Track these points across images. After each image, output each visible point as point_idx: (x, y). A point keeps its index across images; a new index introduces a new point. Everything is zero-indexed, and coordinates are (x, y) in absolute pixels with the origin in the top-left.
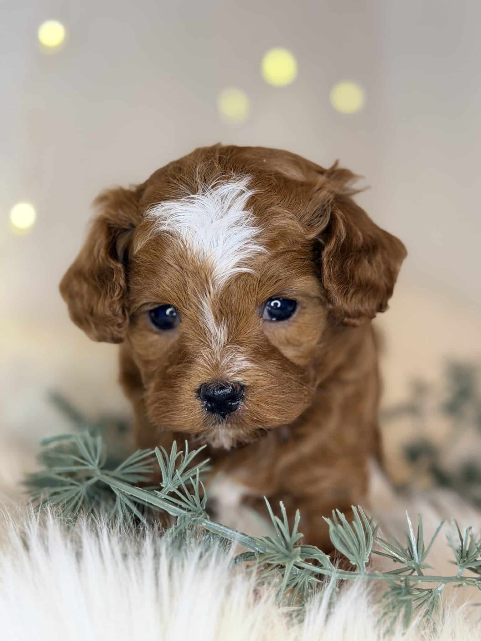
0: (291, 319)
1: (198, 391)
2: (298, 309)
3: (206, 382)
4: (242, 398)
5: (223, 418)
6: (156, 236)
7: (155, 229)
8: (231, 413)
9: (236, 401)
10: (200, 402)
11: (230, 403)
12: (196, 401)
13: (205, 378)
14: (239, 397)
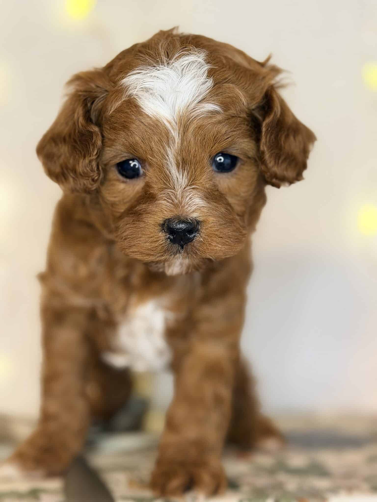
0: (233, 172)
1: (163, 225)
2: (239, 164)
3: (170, 217)
4: (198, 231)
5: (182, 248)
6: (129, 98)
7: (128, 93)
8: (188, 244)
9: (193, 233)
10: (164, 234)
11: (189, 235)
12: (161, 233)
13: (168, 215)
14: (196, 230)
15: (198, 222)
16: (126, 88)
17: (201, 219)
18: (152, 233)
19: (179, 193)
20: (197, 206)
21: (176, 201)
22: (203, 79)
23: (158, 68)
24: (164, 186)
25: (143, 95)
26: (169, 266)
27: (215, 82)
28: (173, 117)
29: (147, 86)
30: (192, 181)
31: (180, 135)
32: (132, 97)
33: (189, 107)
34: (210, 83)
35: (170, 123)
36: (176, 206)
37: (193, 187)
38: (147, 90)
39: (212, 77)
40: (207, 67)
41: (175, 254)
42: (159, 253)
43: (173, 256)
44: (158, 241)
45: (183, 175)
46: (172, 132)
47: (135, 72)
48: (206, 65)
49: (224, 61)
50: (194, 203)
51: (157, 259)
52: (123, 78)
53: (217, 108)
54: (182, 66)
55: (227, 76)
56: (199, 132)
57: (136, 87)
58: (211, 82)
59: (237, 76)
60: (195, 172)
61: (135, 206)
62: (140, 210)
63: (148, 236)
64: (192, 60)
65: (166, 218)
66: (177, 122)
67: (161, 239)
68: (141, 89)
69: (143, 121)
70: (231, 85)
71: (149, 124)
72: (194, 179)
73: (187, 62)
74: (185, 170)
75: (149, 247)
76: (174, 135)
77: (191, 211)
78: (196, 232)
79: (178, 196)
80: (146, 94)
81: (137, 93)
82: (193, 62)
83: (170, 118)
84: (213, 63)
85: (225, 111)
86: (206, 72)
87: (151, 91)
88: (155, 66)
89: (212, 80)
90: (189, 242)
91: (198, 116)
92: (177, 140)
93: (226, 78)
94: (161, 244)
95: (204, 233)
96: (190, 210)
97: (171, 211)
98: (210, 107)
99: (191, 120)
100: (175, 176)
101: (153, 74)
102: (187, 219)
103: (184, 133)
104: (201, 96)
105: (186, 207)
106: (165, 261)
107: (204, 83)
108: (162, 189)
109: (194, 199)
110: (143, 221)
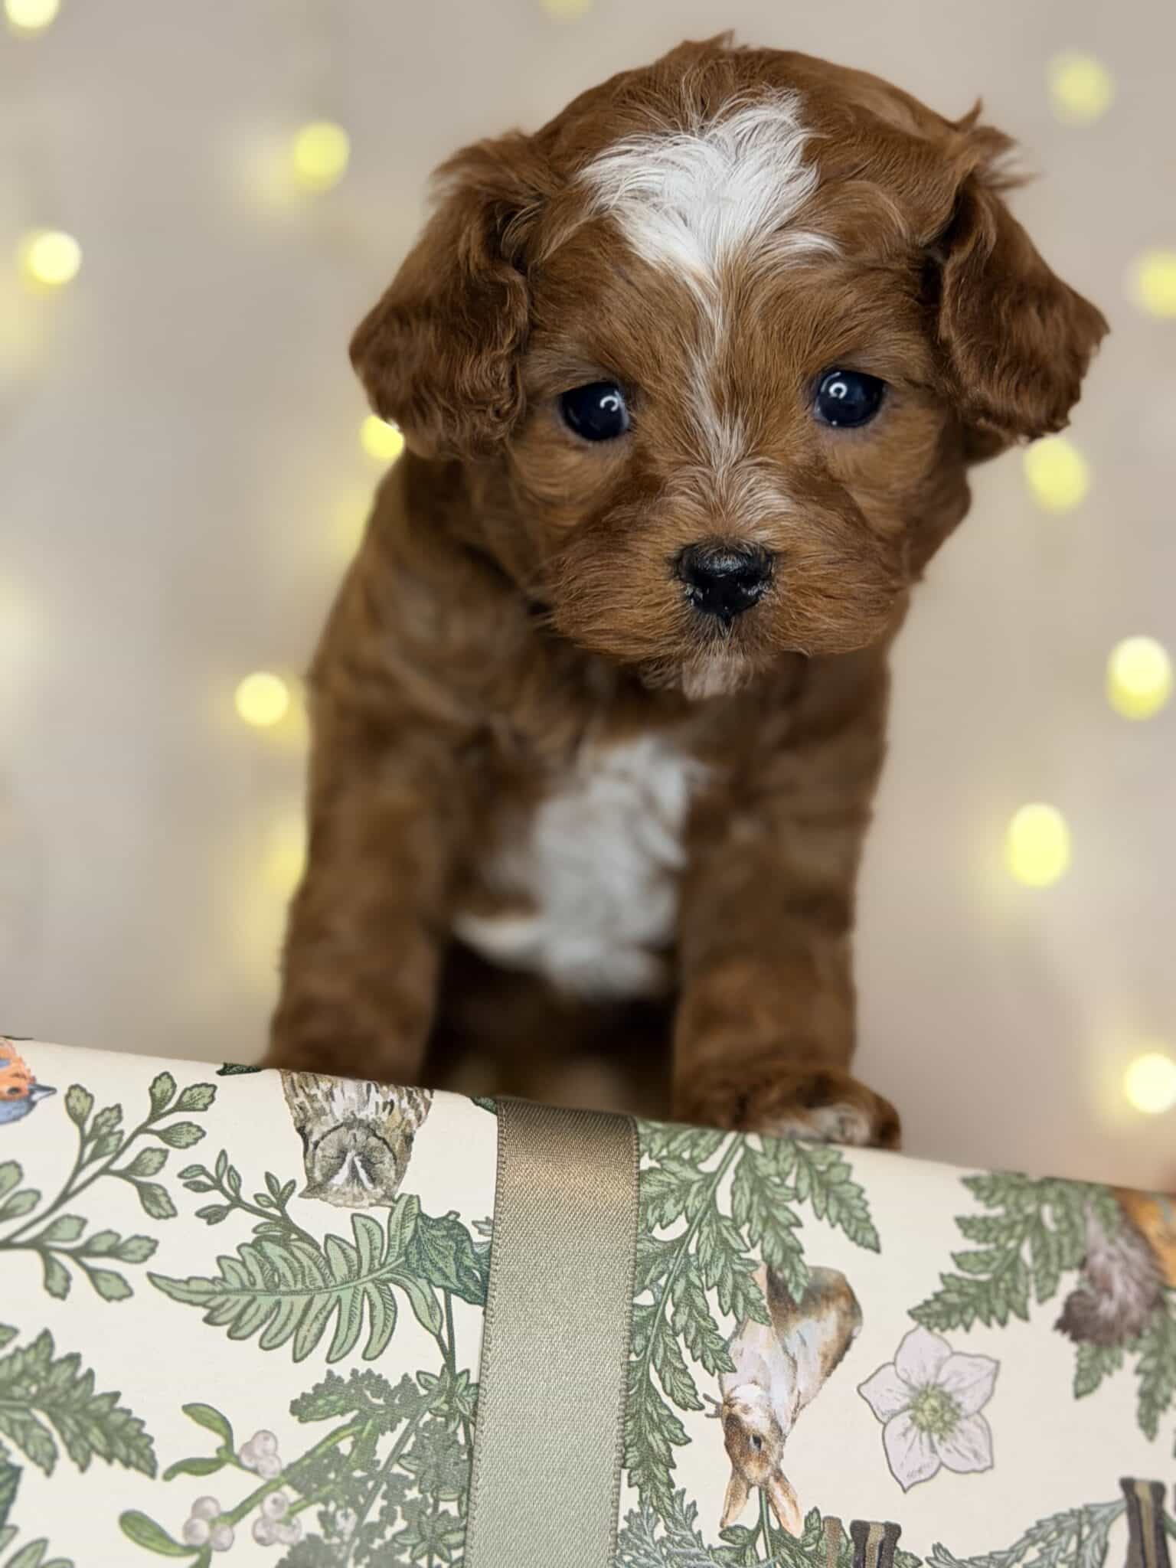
0: (870, 426)
1: (677, 561)
2: (886, 405)
3: (695, 541)
4: (769, 578)
5: (728, 624)
6: (597, 217)
7: (595, 204)
8: (745, 614)
9: (755, 583)
10: (680, 585)
11: (744, 590)
12: (671, 583)
13: (692, 534)
14: (763, 576)
15: (771, 556)
16: (593, 190)
17: (779, 547)
18: (648, 581)
19: (721, 474)
20: (767, 511)
21: (713, 498)
22: (790, 168)
23: (675, 139)
24: (684, 458)
25: (633, 210)
26: (694, 672)
27: (821, 177)
28: (711, 267)
29: (645, 186)
30: (757, 444)
31: (728, 320)
32: (606, 214)
33: (753, 242)
34: (810, 178)
35: (701, 282)
36: (712, 511)
37: (759, 459)
38: (642, 195)
39: (815, 163)
40: (801, 136)
41: (708, 638)
42: (667, 635)
43: (702, 645)
44: (666, 602)
45: (732, 430)
46: (708, 308)
47: (614, 149)
48: (801, 131)
49: (852, 119)
50: (760, 505)
51: (662, 653)
52: (584, 165)
53: (828, 245)
54: (738, 134)
55: (856, 160)
56: (775, 311)
57: (618, 186)
58: (813, 175)
59: (885, 160)
60: (765, 420)
61: (607, 510)
62: (619, 521)
63: (638, 589)
64: (763, 118)
65: (685, 541)
66: (721, 282)
67: (670, 599)
68: (629, 194)
69: (632, 278)
70: (866, 184)
71: (650, 288)
72: (762, 439)
73: (750, 124)
74: (736, 415)
75: (641, 621)
76: (711, 317)
77: (752, 524)
78: (764, 580)
79: (718, 484)
80: (641, 207)
81: (619, 203)
82: (767, 124)
83: (703, 272)
84: (820, 124)
85: (849, 252)
86: (800, 149)
87: (655, 200)
88: (666, 135)
89: (815, 170)
90: (747, 608)
91: (775, 266)
92: (720, 332)
93: (856, 165)
94: (671, 614)
95: (785, 583)
96: (749, 522)
97: (700, 524)
98: (807, 241)
99: (756, 275)
100: (712, 432)
101: (663, 154)
102: (739, 545)
103: (739, 312)
104: (786, 212)
105: (738, 514)
106: (682, 658)
107: (792, 179)
108: (679, 465)
109: (761, 491)
110: (626, 551)
